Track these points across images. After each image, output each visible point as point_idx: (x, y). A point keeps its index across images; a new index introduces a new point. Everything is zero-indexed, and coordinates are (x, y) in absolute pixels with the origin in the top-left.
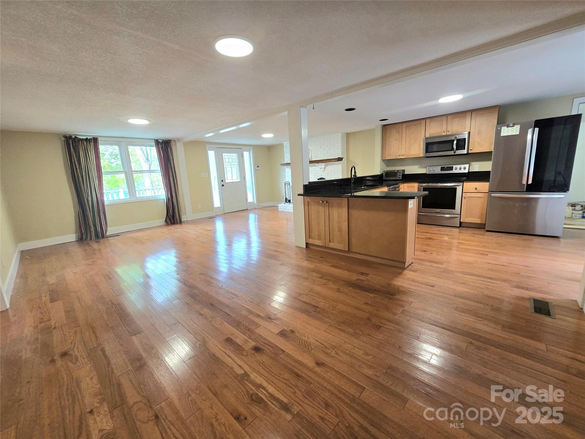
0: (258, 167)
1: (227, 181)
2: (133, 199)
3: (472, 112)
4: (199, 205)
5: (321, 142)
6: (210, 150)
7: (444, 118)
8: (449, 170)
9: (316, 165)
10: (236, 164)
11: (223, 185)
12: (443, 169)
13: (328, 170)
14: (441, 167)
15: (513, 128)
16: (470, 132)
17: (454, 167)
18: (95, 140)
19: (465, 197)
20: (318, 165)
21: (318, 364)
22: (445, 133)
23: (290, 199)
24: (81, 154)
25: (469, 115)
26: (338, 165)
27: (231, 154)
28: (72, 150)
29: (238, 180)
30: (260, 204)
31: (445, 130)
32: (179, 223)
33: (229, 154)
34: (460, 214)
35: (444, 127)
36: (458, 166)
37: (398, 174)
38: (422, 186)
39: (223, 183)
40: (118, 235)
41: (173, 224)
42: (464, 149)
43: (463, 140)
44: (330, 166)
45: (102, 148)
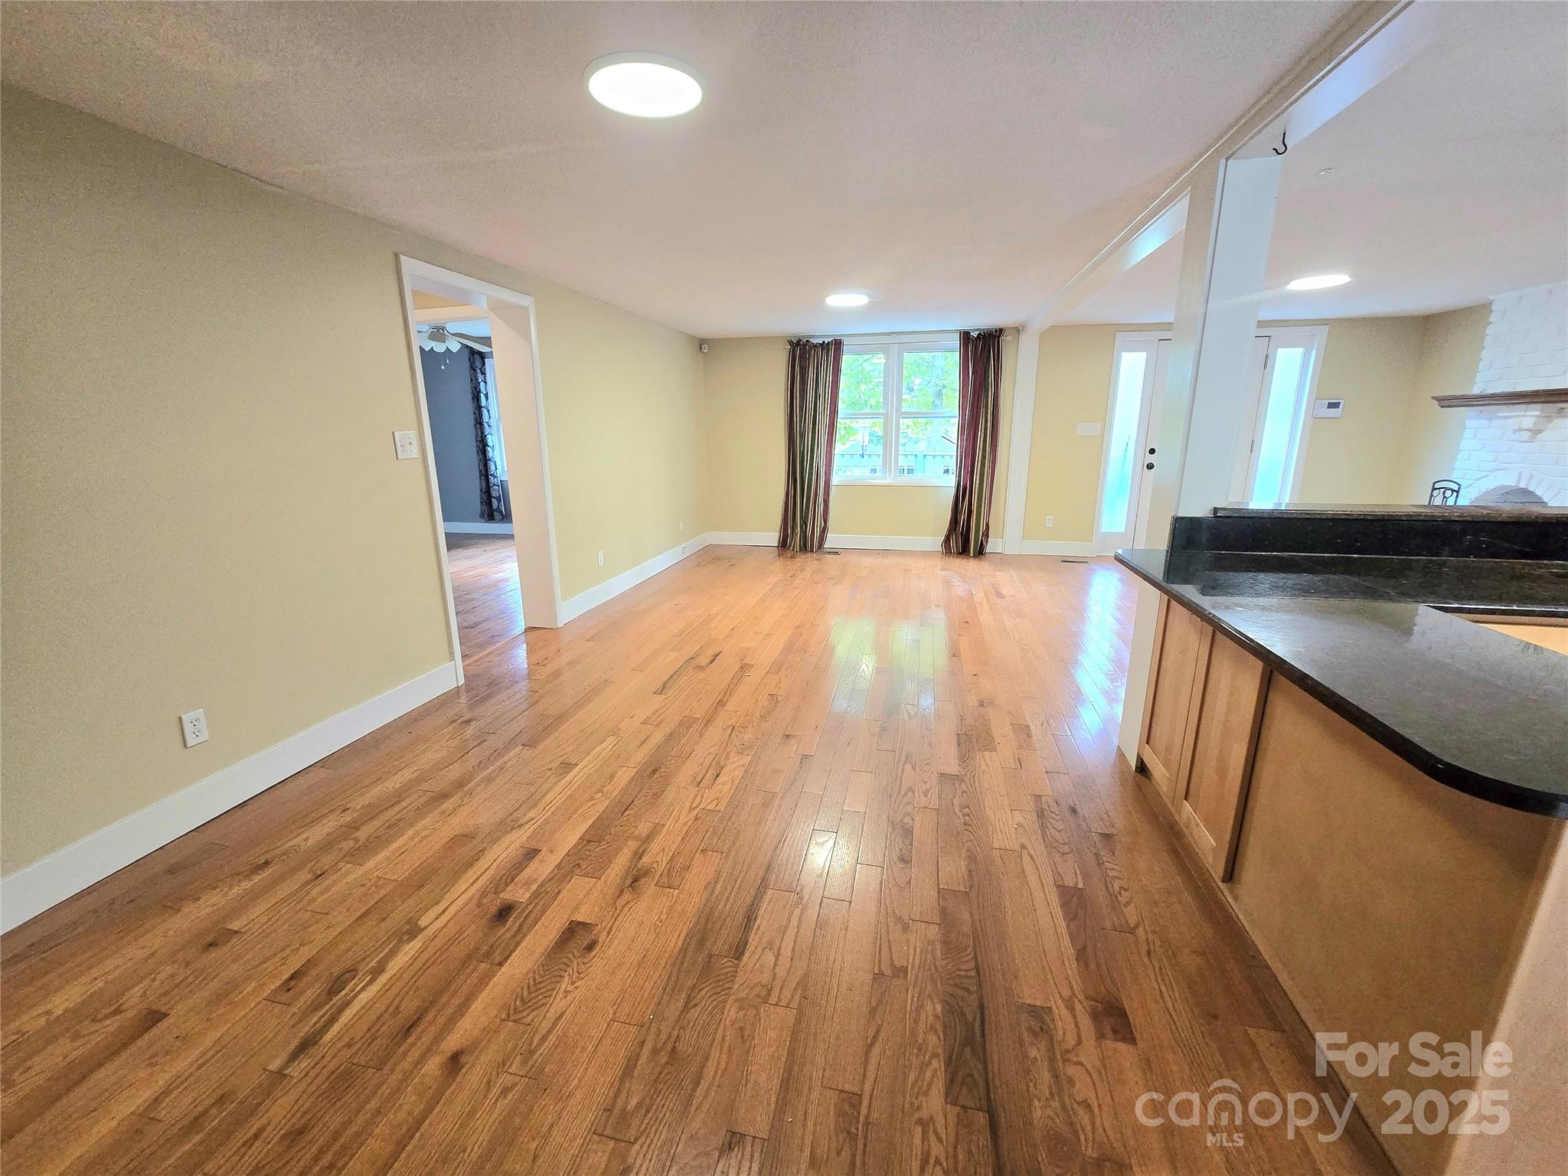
0: (1330, 406)
4: (1048, 517)
6: (1127, 351)
11: (1150, 466)
18: (838, 344)
21: (455, 1062)
24: (811, 375)
28: (797, 368)
32: (972, 555)
40: (837, 554)
41: (960, 554)
45: (846, 360)
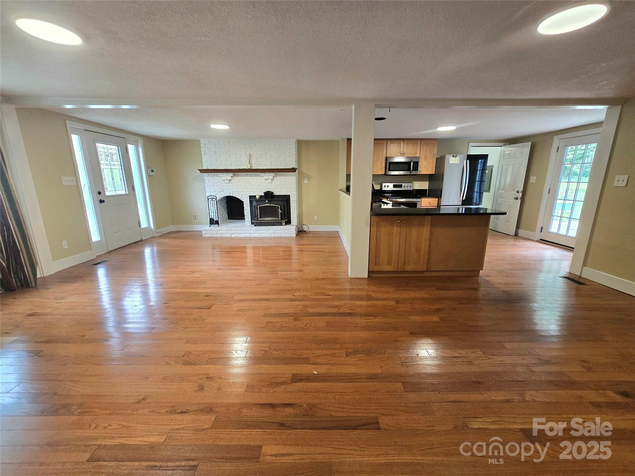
0: (152, 171)
1: (107, 193)
3: (421, 141)
5: (267, 147)
6: (73, 134)
7: (402, 141)
9: (261, 175)
10: (117, 163)
11: (101, 201)
13: (277, 182)
14: (394, 185)
15: (456, 158)
17: (403, 184)
20: (264, 175)
23: (217, 220)
26: (290, 176)
27: (108, 146)
29: (123, 192)
30: (159, 230)
31: (402, 153)
33: (105, 146)
35: (402, 150)
39: (101, 197)
42: (417, 170)
43: (417, 162)
44: (281, 177)
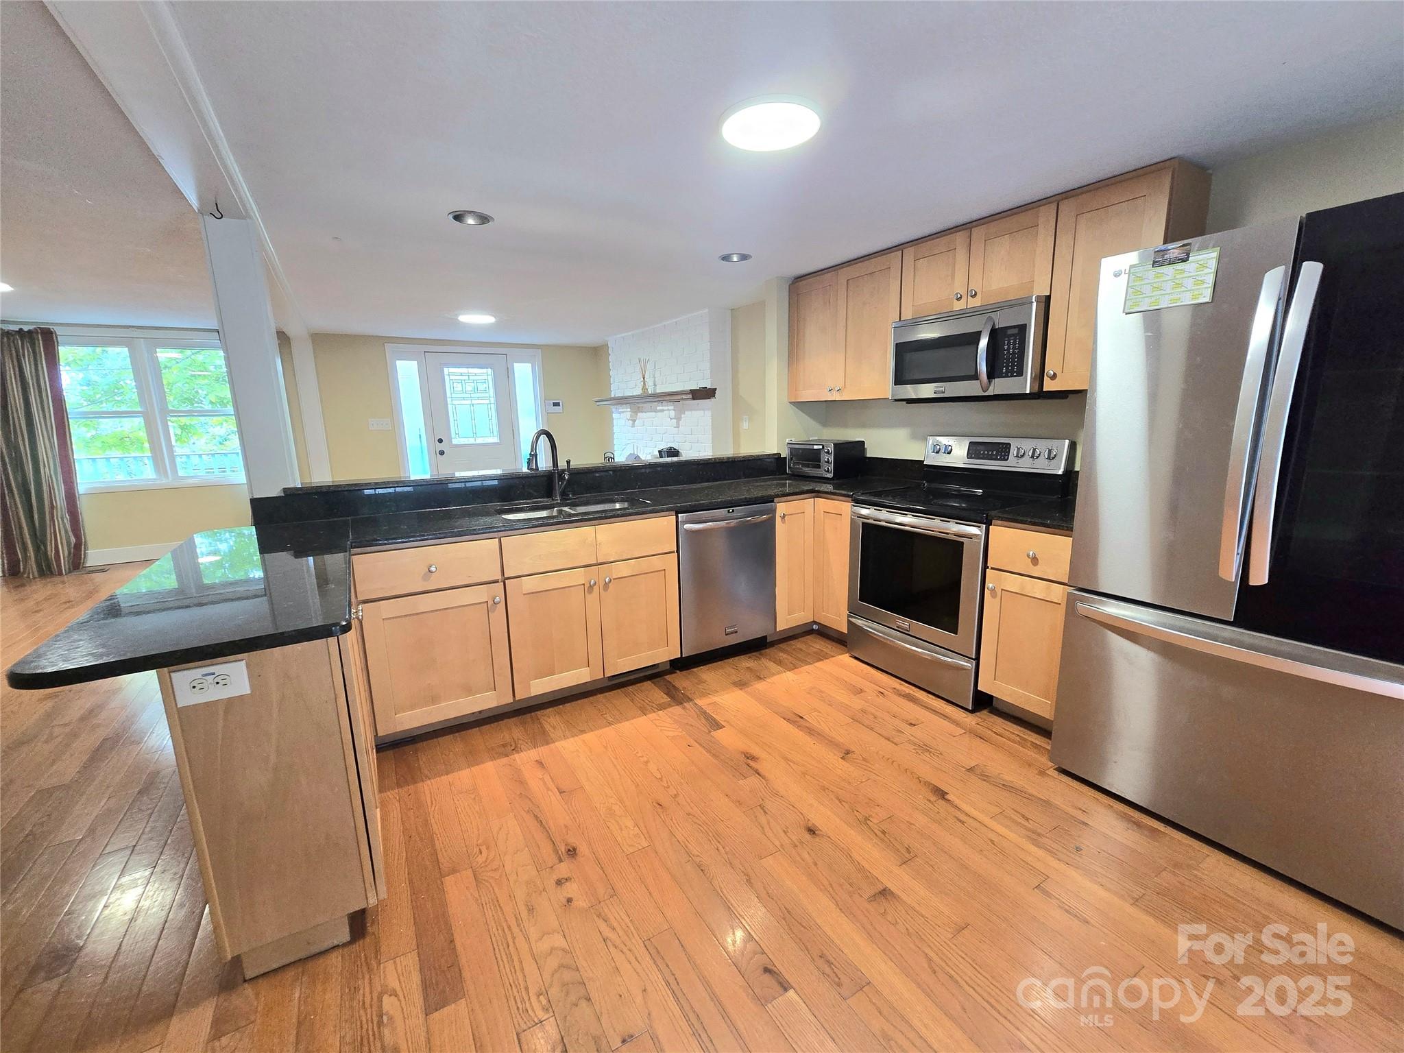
0: (556, 405)
1: (455, 442)
2: (165, 482)
3: (1058, 204)
5: (672, 337)
6: (398, 360)
7: (960, 237)
8: (997, 455)
9: (658, 408)
11: (442, 453)
12: (975, 450)
13: (685, 425)
14: (969, 446)
15: (1183, 271)
16: (1048, 298)
17: (1015, 444)
18: (47, 334)
19: (993, 591)
20: (661, 408)
22: (963, 300)
25: (1046, 216)
26: (704, 410)
27: (471, 370)
31: (963, 291)
33: (465, 370)
34: (977, 659)
35: (960, 277)
36: (1027, 445)
37: (822, 456)
38: (861, 517)
39: (442, 447)
40: (102, 571)
42: (1020, 373)
43: (1015, 331)
44: (690, 412)
